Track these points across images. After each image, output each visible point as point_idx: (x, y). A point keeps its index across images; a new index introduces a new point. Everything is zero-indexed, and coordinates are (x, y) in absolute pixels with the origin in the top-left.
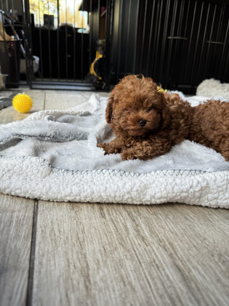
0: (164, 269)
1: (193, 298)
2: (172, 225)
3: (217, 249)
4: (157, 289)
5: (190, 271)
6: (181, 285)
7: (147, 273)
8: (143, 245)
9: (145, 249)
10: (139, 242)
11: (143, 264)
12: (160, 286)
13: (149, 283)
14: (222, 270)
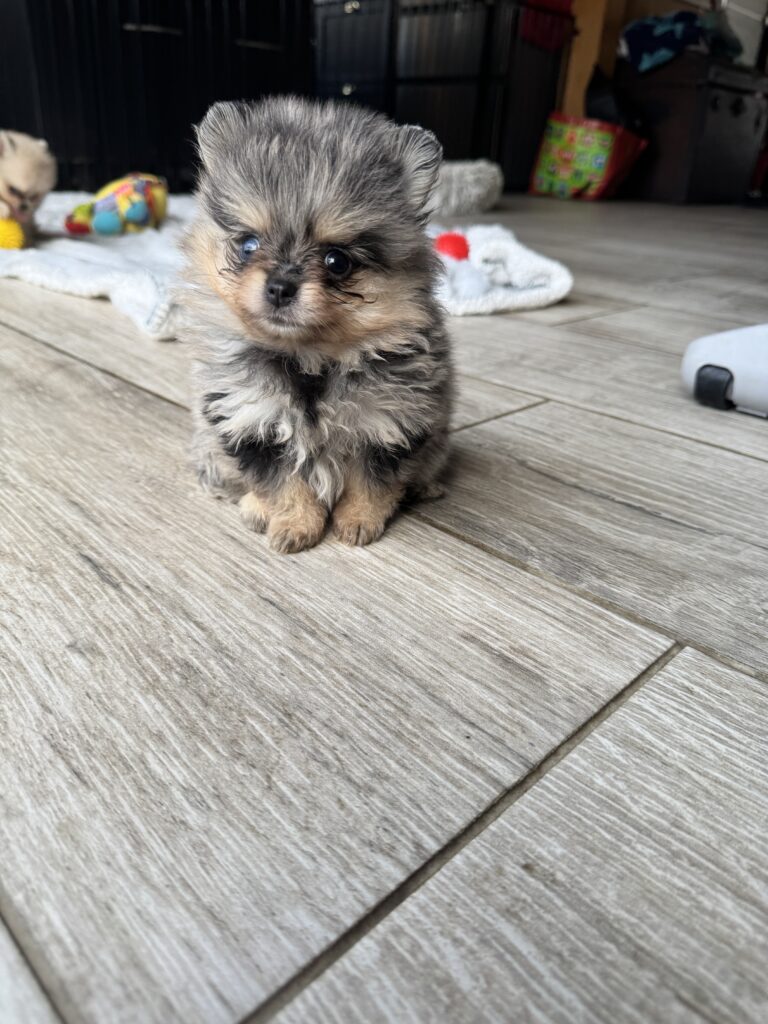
0: (48, 509)
1: (90, 523)
2: (73, 461)
3: (148, 474)
4: (35, 527)
5: (94, 501)
6: (75, 517)
7: (19, 518)
8: (13, 493)
9: (18, 496)
10: (8, 491)
11: (13, 511)
12: (40, 524)
13: (23, 526)
14: (148, 492)
